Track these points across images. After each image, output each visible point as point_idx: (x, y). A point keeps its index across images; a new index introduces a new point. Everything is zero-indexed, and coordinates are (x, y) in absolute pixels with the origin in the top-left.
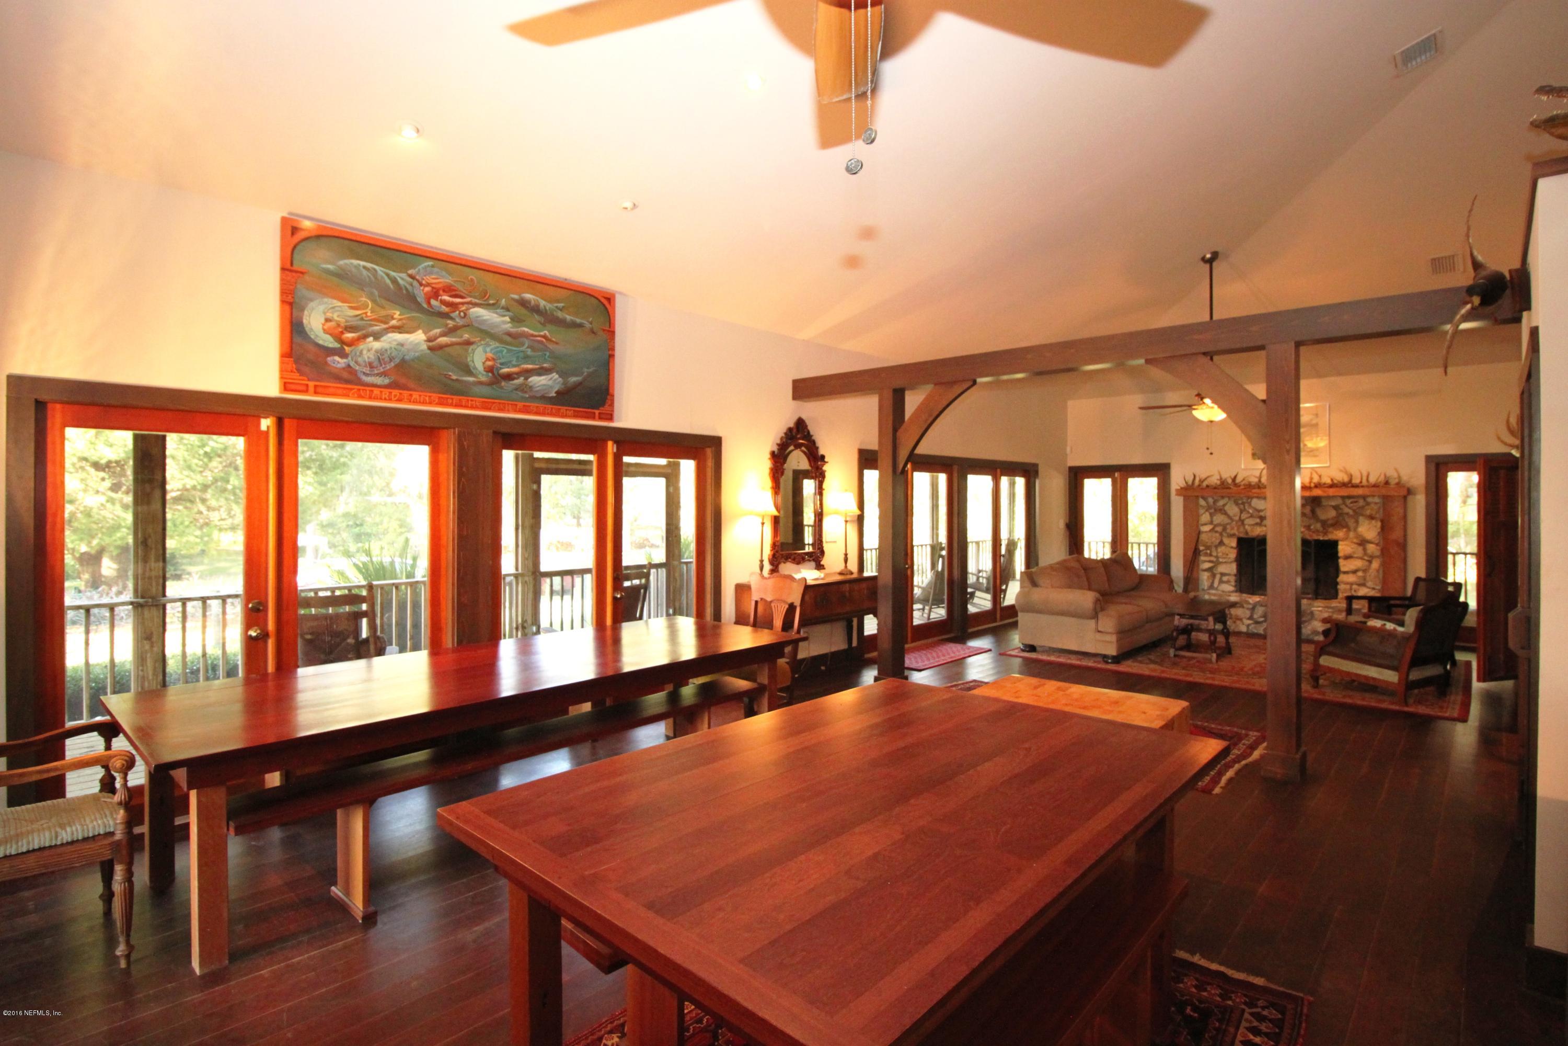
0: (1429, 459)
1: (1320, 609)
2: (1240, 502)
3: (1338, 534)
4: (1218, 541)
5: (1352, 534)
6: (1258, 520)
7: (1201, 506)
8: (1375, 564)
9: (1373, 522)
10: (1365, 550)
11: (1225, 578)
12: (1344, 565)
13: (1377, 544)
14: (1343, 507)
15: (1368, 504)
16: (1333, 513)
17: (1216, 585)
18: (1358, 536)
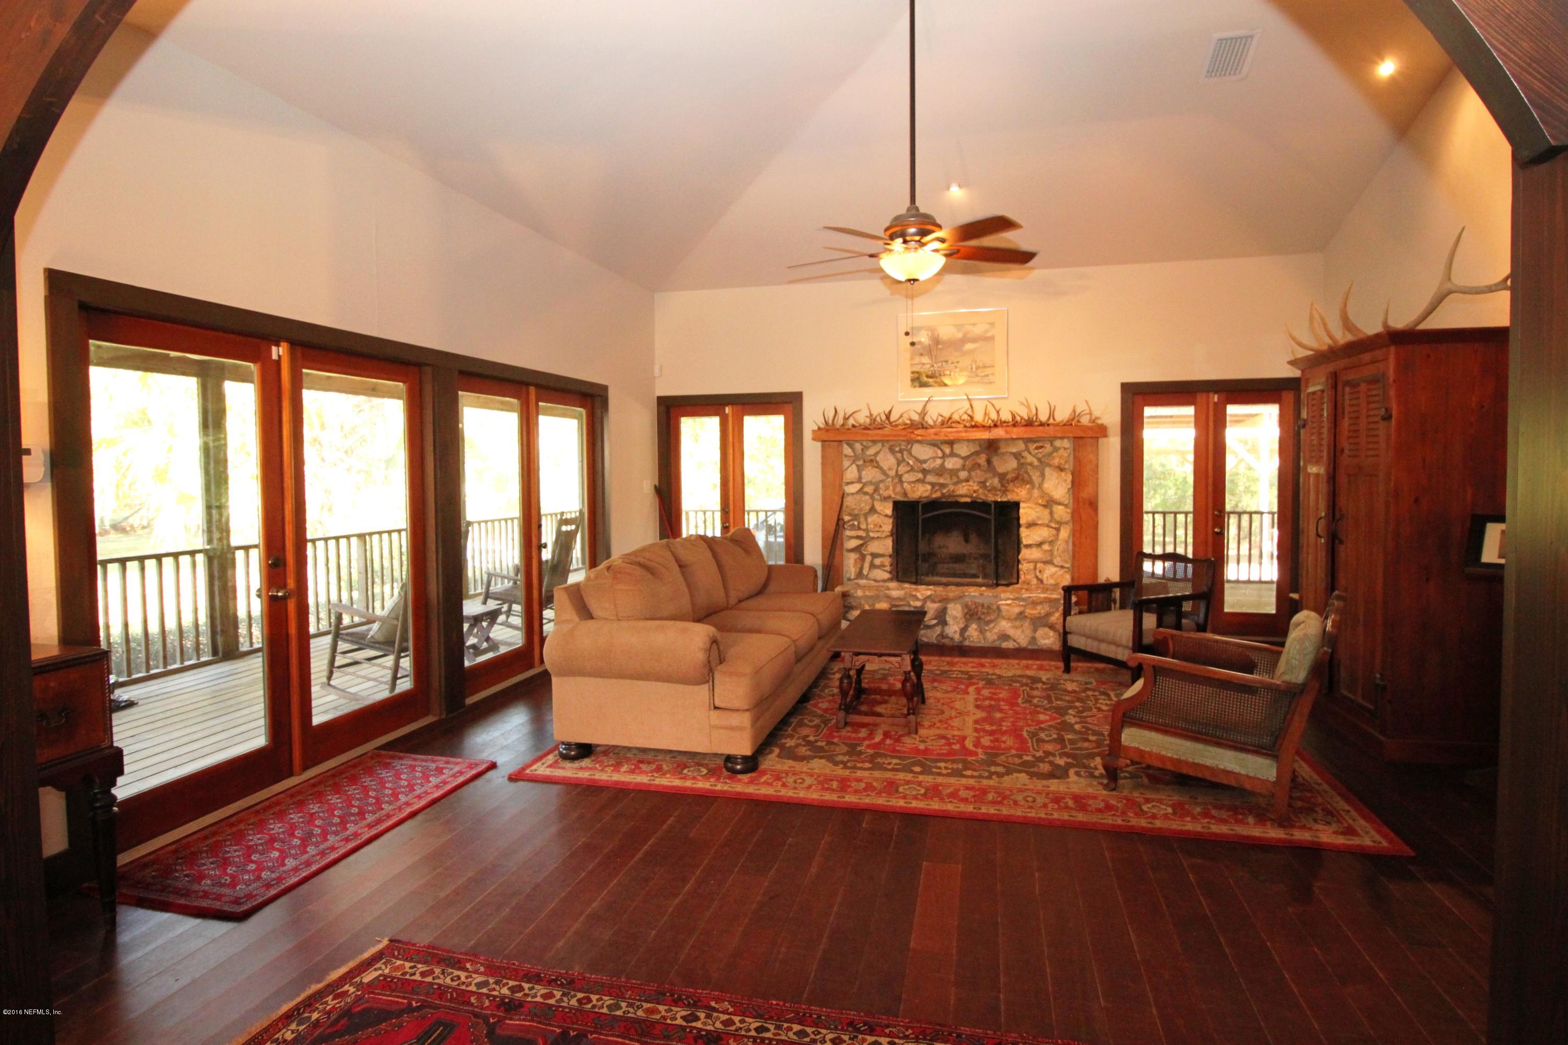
0: (1125, 386)
1: (1009, 602)
2: (897, 449)
3: (1018, 493)
4: (868, 508)
5: (1036, 493)
6: (920, 476)
7: (846, 456)
8: (1065, 533)
9: (1063, 474)
10: (1051, 513)
11: (877, 561)
12: (1027, 536)
13: (1066, 506)
14: (1025, 454)
15: (1056, 449)
16: (1012, 464)
17: (865, 572)
18: (1044, 494)
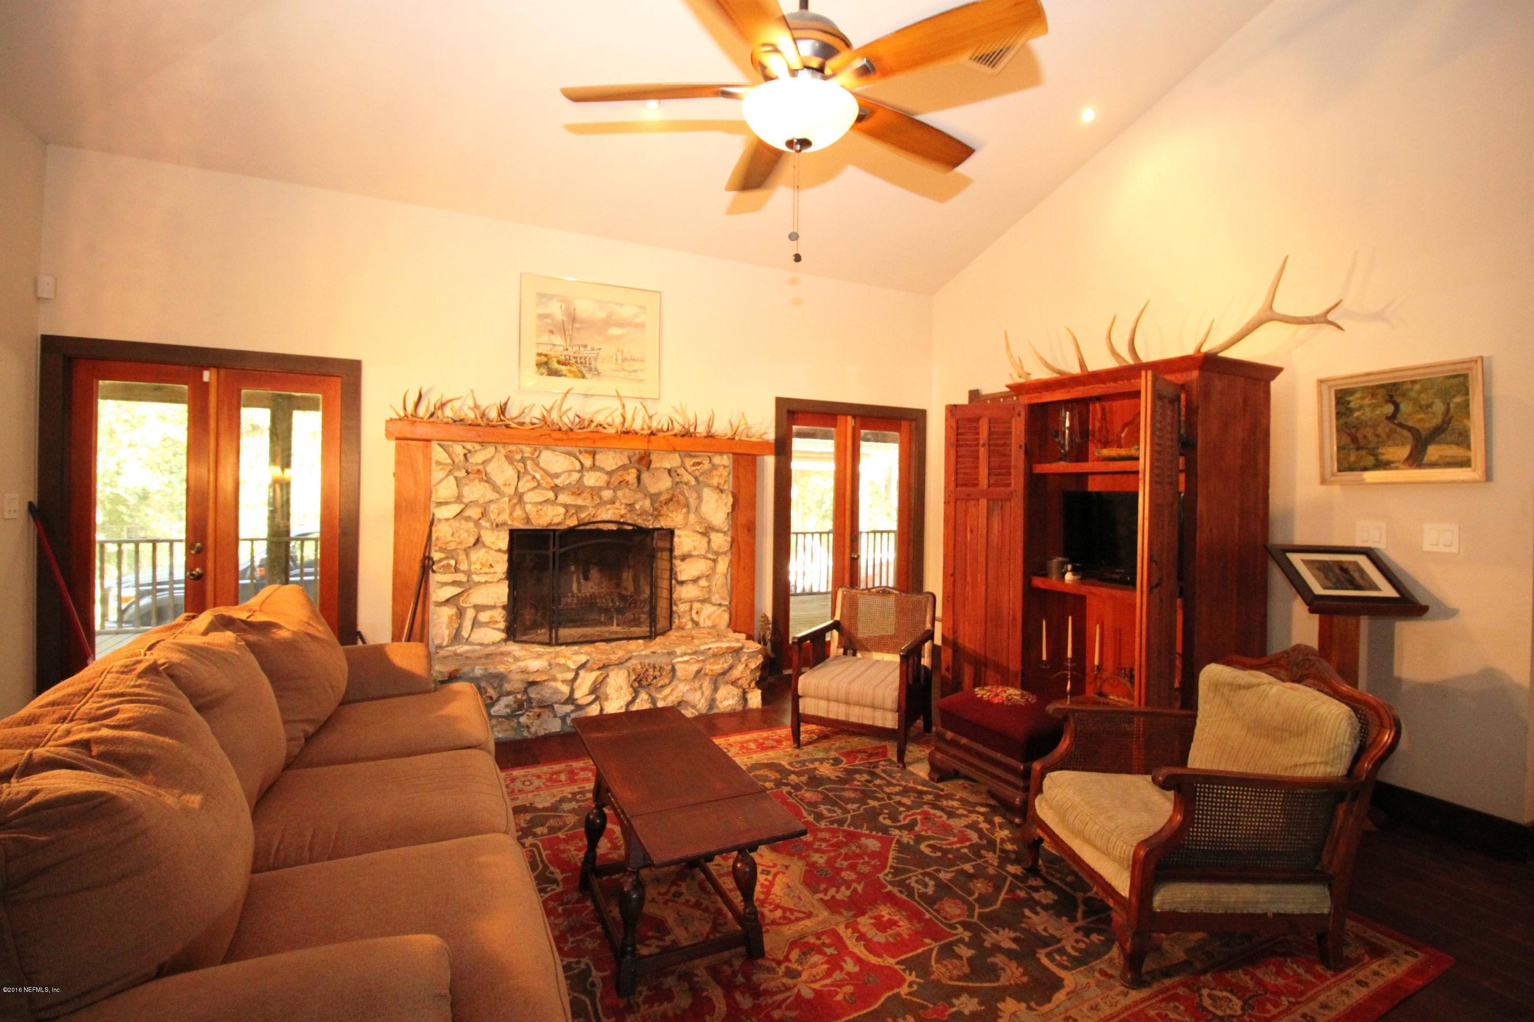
0: (780, 402)
1: (686, 658)
2: (518, 457)
3: (673, 519)
4: (472, 540)
5: (692, 518)
6: (551, 495)
7: (438, 463)
8: (723, 565)
9: (724, 496)
10: (709, 542)
11: (484, 617)
12: (685, 570)
13: (725, 533)
14: (681, 471)
15: (714, 467)
16: (666, 483)
18: (702, 520)
